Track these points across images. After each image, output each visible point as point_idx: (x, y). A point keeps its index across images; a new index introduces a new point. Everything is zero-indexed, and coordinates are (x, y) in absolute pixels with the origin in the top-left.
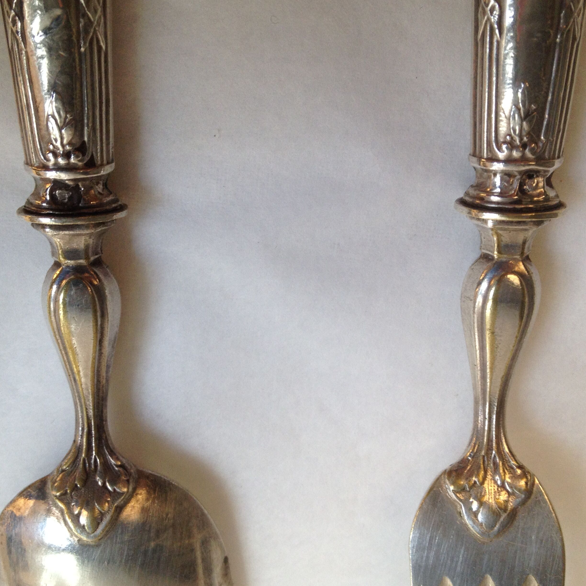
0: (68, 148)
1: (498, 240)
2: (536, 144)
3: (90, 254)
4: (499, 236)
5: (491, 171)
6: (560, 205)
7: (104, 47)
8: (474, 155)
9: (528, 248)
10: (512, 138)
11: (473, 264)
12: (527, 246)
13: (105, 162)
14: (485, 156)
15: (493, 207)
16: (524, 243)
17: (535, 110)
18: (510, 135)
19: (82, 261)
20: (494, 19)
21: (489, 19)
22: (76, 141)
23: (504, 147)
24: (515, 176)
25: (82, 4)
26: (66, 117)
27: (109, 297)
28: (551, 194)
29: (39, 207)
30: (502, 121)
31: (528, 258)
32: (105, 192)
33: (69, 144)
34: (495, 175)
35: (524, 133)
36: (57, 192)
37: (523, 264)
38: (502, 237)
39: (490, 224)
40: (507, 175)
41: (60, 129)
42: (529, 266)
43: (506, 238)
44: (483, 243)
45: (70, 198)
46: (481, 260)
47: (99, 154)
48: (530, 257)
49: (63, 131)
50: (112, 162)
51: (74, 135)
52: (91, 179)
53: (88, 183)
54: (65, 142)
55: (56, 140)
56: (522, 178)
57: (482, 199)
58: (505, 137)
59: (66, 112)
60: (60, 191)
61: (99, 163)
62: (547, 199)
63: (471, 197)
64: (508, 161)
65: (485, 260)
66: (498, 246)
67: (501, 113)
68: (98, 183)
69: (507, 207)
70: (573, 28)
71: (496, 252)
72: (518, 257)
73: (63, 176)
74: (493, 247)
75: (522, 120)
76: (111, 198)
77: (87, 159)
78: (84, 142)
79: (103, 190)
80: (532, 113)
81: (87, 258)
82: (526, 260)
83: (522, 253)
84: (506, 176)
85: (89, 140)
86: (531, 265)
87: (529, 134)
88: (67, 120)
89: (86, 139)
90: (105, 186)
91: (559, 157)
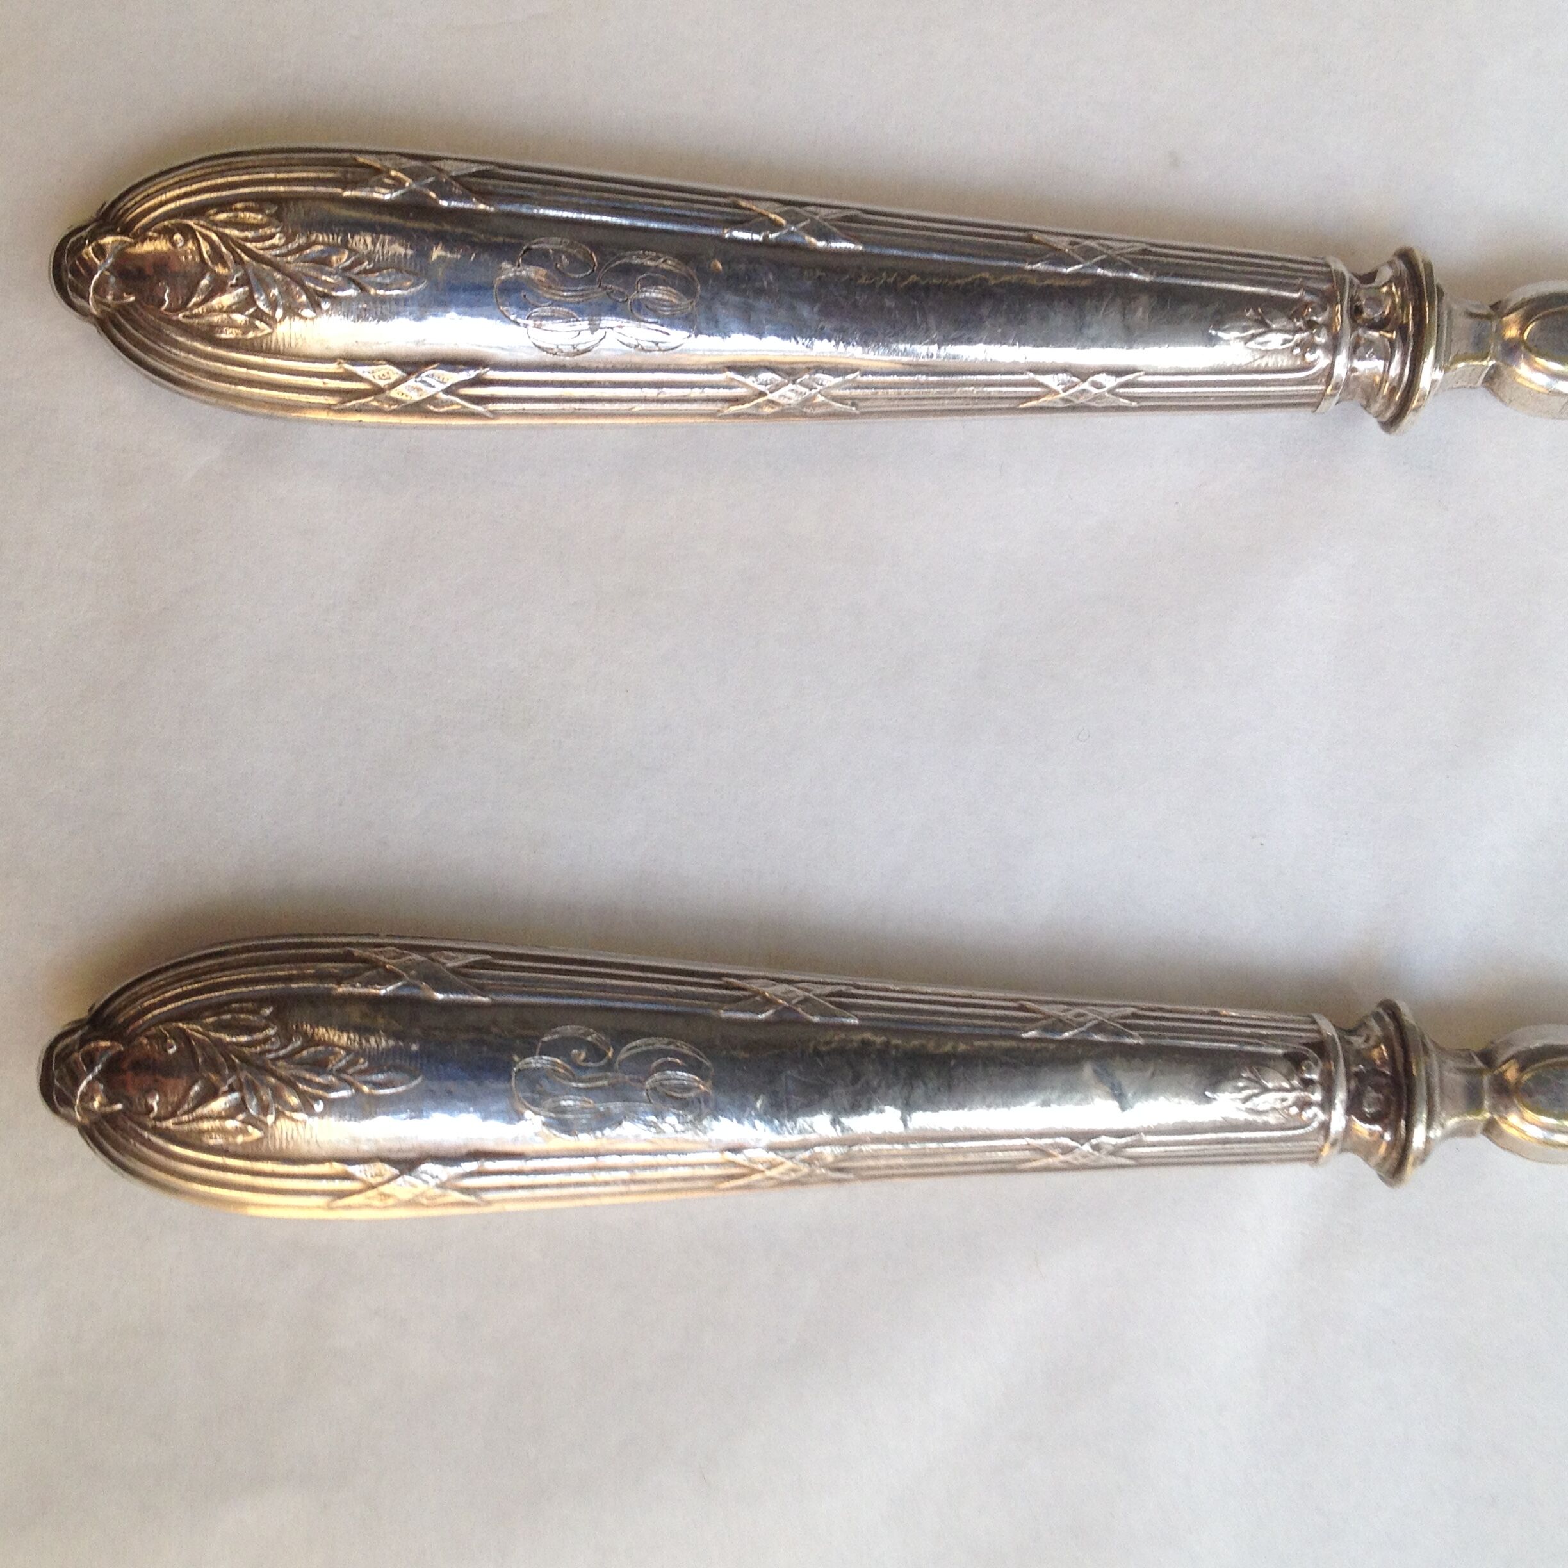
0: (1296, 1082)
1: (1464, 360)
2: (1306, 305)
3: (1472, 1066)
4: (1457, 360)
5: (1348, 377)
6: (1406, 256)
7: (1133, 1010)
8: (1317, 405)
9: (1478, 307)
10: (1297, 345)
11: (1502, 400)
12: (1475, 311)
13: (1314, 1027)
14: (1322, 387)
15: (1410, 371)
16: (1471, 315)
17: (1255, 310)
18: (1292, 349)
19: (1486, 1079)
20: (1109, 381)
21: (1111, 391)
22: (1285, 1066)
23: (1309, 357)
24: (1358, 337)
25: (1075, 1035)
26: (1248, 1079)
27: (1551, 1041)
28: (1387, 273)
29: (1391, 1146)
30: (1267, 364)
31: (1495, 307)
32: (1364, 1032)
33: (1288, 1078)
34: (1353, 370)
35: (1291, 326)
36: (1366, 1110)
37: (1508, 314)
38: (1460, 353)
39: (1439, 375)
40: (1355, 351)
41: (1266, 1090)
42: (1511, 305)
43: (1461, 346)
44: (1464, 384)
45: (1377, 1088)
46: (1495, 387)
47: (1302, 1034)
48: (1492, 303)
49: (1270, 1085)
50: (1312, 1017)
51: (1274, 1068)
52: (1345, 1051)
53: (1352, 1058)
54: (1286, 1085)
55: (1284, 1100)
56: (1361, 326)
57: (1393, 390)
58: (1297, 356)
59: (1240, 1077)
60: (1365, 1104)
61: (1316, 1035)
62: (1397, 280)
63: (1387, 407)
64: (1333, 349)
65: (1496, 380)
66: (1475, 359)
67: (1255, 365)
68: (1350, 1043)
69: (1411, 349)
70: (1131, 256)
71: (1485, 363)
72: (1494, 324)
73: (1341, 1097)
74: (1475, 368)
75: (1270, 330)
76: (1373, 1023)
77: (1312, 1053)
78: (1285, 1056)
79: (1360, 1036)
80: (1259, 314)
81: (1480, 1072)
82: (1498, 309)
83: (1488, 317)
84: (1358, 352)
85: (1282, 1047)
86: (1508, 301)
87: (1291, 318)
88: (1252, 1076)
89: (1280, 1051)
90: (1351, 1032)
91: (1328, 266)
